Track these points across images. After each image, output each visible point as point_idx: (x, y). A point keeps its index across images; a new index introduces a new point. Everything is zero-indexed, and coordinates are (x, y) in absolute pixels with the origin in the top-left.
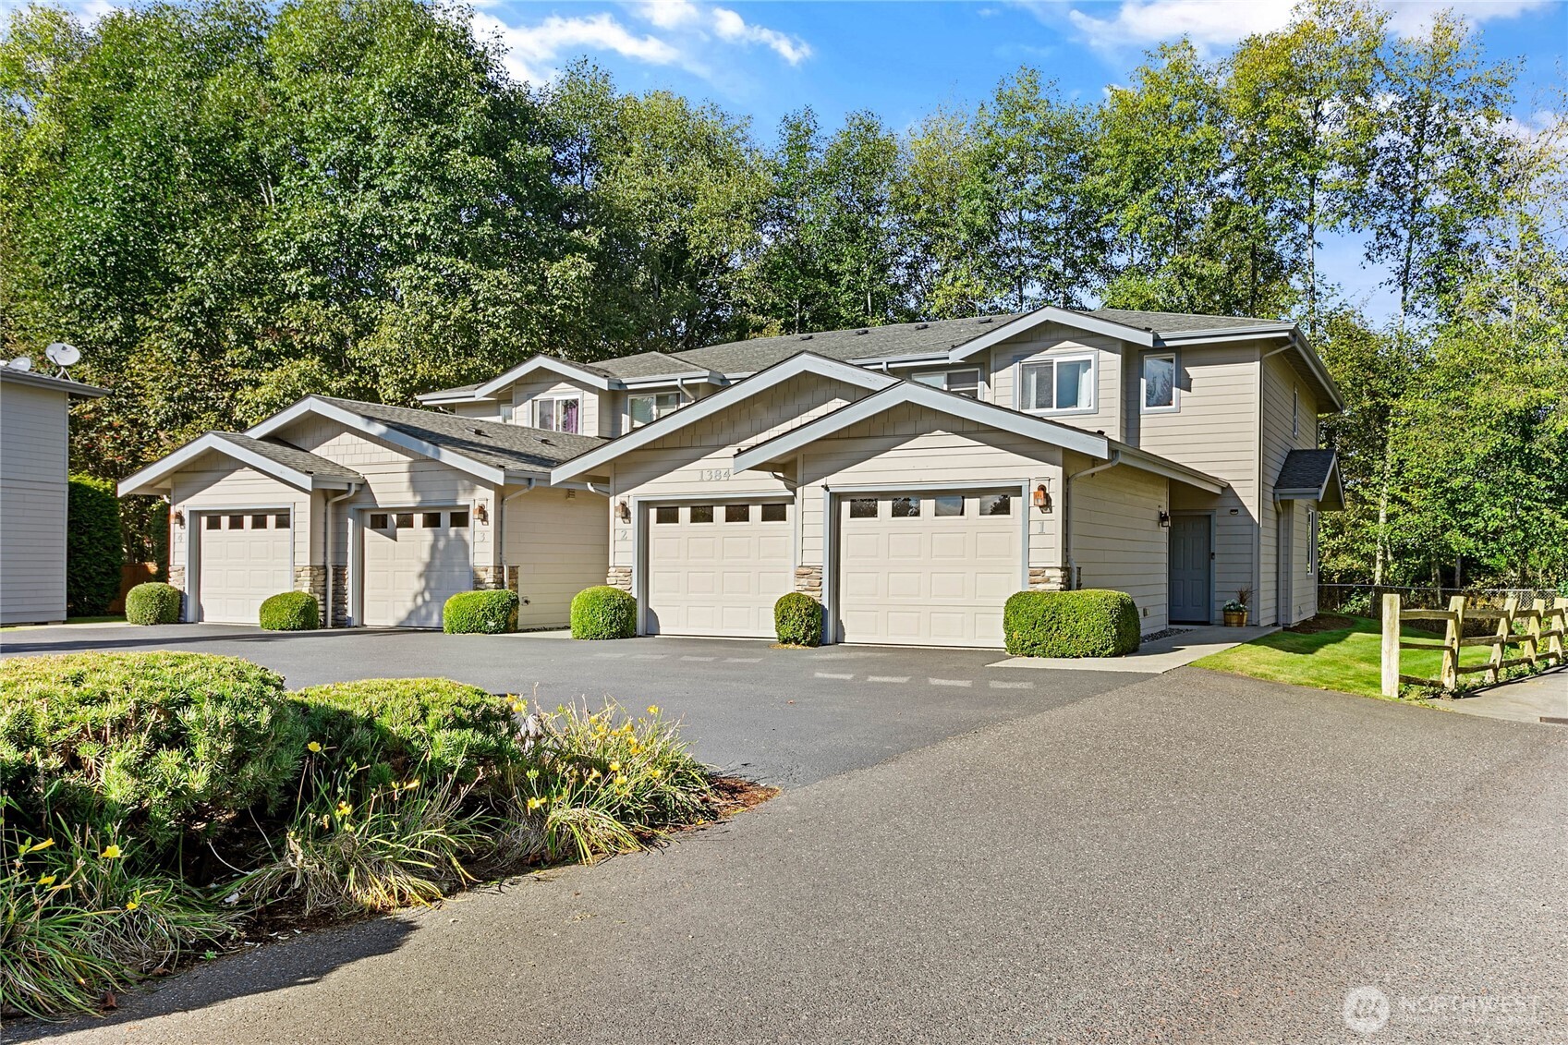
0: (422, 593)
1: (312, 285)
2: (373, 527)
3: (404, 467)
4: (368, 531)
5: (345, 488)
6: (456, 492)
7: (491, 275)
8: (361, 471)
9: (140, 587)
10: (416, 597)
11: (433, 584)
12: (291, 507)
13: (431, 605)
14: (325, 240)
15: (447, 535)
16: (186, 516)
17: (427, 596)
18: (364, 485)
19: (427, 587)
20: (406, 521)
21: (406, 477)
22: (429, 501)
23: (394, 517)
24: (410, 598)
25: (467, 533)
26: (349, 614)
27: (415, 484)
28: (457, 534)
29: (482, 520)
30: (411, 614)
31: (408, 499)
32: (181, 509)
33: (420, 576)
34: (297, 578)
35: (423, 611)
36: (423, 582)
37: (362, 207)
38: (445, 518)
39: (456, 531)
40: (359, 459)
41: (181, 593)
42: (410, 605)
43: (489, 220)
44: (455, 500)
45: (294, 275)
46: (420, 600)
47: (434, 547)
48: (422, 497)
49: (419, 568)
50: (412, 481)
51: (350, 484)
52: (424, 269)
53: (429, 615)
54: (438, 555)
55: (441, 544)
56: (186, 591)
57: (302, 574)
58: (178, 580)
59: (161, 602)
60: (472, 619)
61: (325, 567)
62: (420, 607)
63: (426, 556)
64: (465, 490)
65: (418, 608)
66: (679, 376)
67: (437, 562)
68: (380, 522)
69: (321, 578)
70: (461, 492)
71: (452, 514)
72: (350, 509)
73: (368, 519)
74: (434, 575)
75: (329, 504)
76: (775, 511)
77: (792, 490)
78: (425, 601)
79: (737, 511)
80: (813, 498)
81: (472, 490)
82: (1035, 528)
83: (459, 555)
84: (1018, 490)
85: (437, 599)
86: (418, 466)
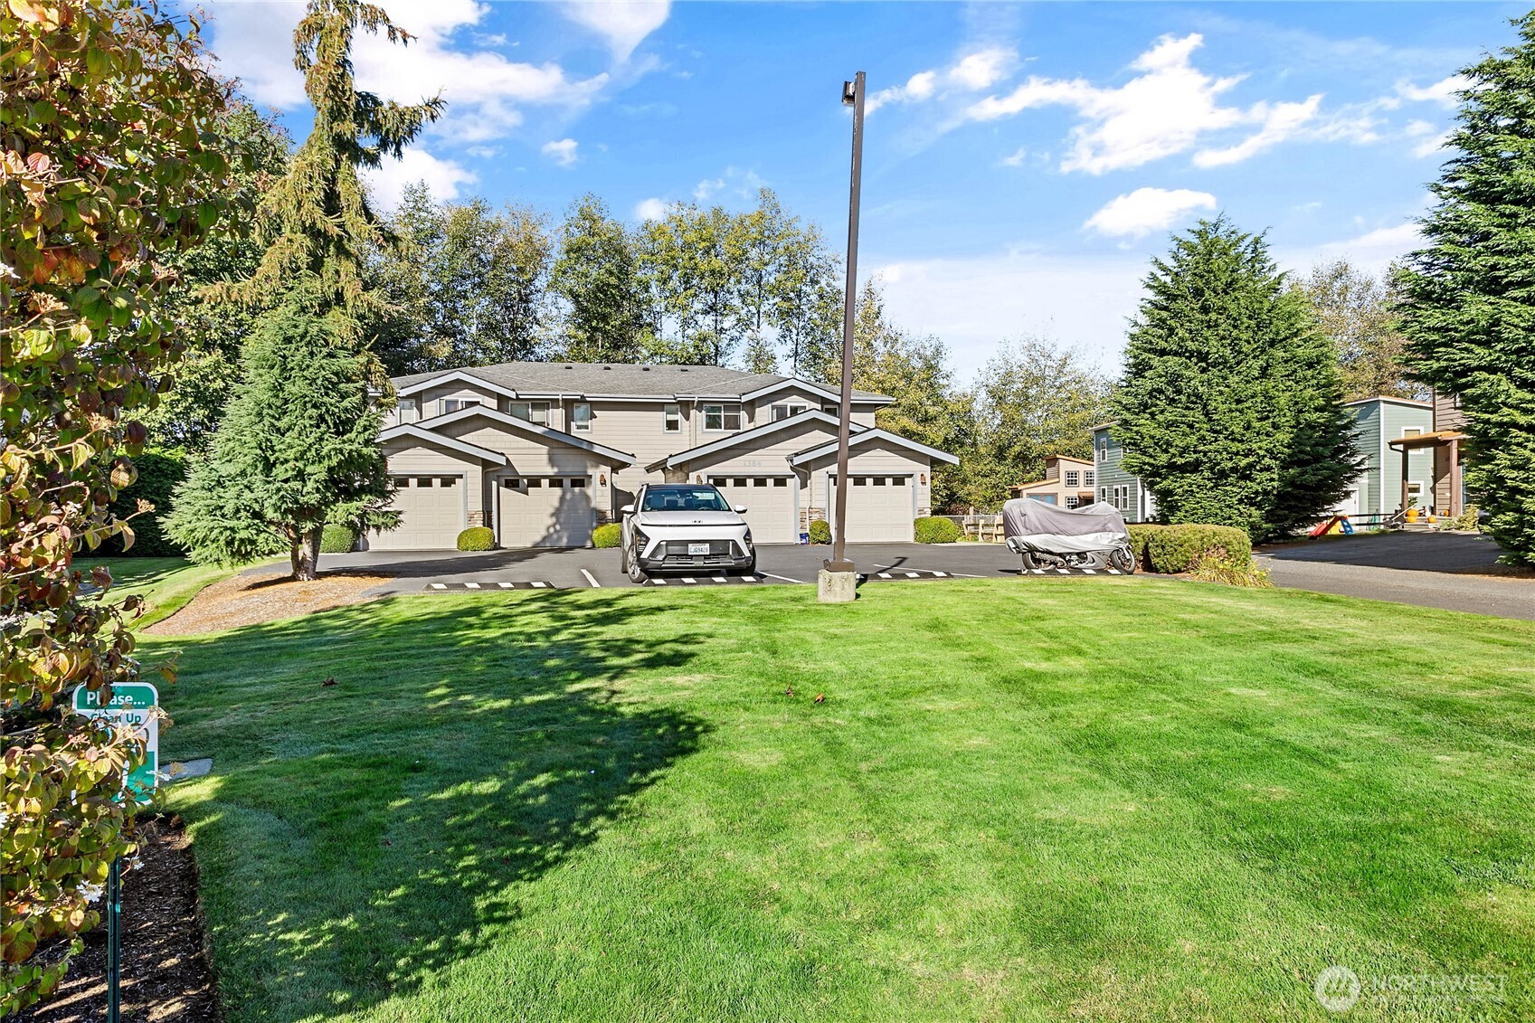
0: (554, 526)
2: (507, 486)
3: (545, 451)
4: (505, 490)
6: (583, 467)
10: (548, 528)
11: (562, 520)
12: (462, 473)
13: (560, 533)
15: (573, 492)
17: (558, 527)
19: (558, 522)
20: (535, 482)
21: (545, 457)
23: (526, 481)
24: (543, 528)
25: (589, 491)
26: (496, 541)
27: (552, 462)
28: (580, 491)
29: (601, 484)
30: (544, 539)
31: (542, 469)
33: (552, 515)
35: (555, 536)
36: (554, 519)
38: (567, 482)
39: (579, 489)
42: (544, 533)
44: (581, 472)
46: (552, 530)
47: (562, 499)
48: (557, 469)
49: (552, 510)
50: (549, 460)
53: (560, 538)
54: (565, 503)
62: (553, 533)
63: (556, 504)
64: (591, 466)
65: (550, 535)
66: (561, 393)
67: (565, 508)
68: (513, 484)
70: (586, 467)
71: (572, 480)
72: (496, 476)
73: (506, 482)
74: (563, 515)
76: (780, 481)
77: (797, 472)
78: (556, 531)
79: (760, 482)
80: (819, 477)
81: (597, 467)
82: (919, 491)
83: (584, 503)
84: (911, 476)
85: (566, 529)
86: (555, 451)
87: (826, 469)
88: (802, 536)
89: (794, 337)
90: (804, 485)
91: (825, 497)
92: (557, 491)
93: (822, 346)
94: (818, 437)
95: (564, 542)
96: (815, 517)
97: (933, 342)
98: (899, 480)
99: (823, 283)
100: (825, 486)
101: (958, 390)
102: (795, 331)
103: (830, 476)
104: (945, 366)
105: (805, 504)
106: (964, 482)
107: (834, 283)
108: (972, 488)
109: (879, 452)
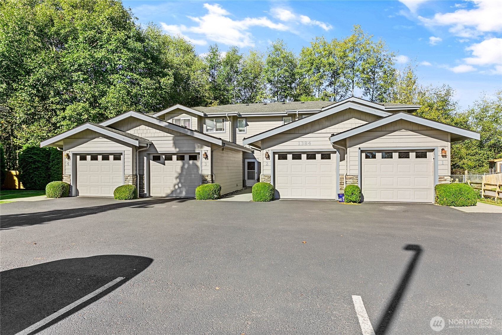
0: (178, 184)
1: (83, 78)
2: (154, 160)
3: (171, 138)
4: (152, 162)
5: (146, 145)
6: (195, 148)
7: (144, 79)
8: (150, 139)
9: (52, 183)
10: (175, 186)
11: (182, 181)
12: (123, 152)
13: (182, 189)
14: (88, 63)
15: (189, 163)
16: (71, 156)
17: (180, 185)
18: (152, 144)
19: (180, 182)
20: (169, 157)
21: (172, 142)
22: (182, 151)
23: (164, 157)
24: (172, 185)
25: (198, 163)
26: (145, 192)
27: (175, 145)
28: (193, 163)
29: (205, 158)
30: (172, 192)
31: (172, 149)
32: (69, 153)
33: (177, 178)
34: (126, 179)
35: (178, 191)
36: (178, 180)
37: (100, 54)
38: (187, 157)
39: (193, 162)
40: (149, 135)
41: (70, 185)
42: (172, 189)
43: (143, 62)
44: (194, 151)
45: (77, 74)
46: (177, 187)
47: (182, 168)
48: (179, 149)
49: (177, 175)
50: (174, 143)
51: (147, 144)
52: (122, 76)
53: (181, 192)
54: (184, 171)
55: (186, 166)
56: (72, 184)
57: (129, 178)
58: (67, 179)
59: (63, 189)
60: (209, 194)
61: (136, 175)
62: (177, 189)
63: (179, 171)
64: (198, 147)
65: (176, 190)
66: (227, 113)
67: (184, 173)
68: (157, 158)
69: (135, 179)
70: (196, 148)
71: (189, 156)
72: (145, 153)
73: (152, 157)
74: (183, 178)
75: (138, 151)
76: (326, 156)
77: (338, 149)
78: (179, 187)
79: (311, 156)
80: (353, 152)
81: (202, 147)
82: (440, 163)
83: (195, 170)
84: (433, 150)
85: (185, 186)
86: (177, 138)
87: (358, 146)
88: (340, 196)
89: (371, 93)
90: (342, 159)
91: (358, 167)
92: (180, 163)
93: (384, 95)
94: (353, 122)
95: (184, 194)
96: (350, 182)
97: (446, 88)
98: (421, 154)
99: (386, 67)
100: (358, 159)
101: (460, 111)
102: (371, 90)
103: (362, 151)
104: (452, 99)
105: (343, 172)
106: (461, 158)
107: (391, 66)
108: (465, 161)
109: (403, 132)
